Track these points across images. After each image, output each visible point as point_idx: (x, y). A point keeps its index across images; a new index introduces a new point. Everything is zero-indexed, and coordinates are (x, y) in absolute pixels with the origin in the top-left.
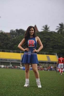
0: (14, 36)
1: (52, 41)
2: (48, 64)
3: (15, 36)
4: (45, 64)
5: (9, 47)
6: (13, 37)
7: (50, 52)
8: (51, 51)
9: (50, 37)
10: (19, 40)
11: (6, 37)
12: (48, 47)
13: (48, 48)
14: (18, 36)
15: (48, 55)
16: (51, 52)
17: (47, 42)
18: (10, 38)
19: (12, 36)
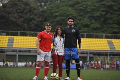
0: (43, 4)
1: (117, 11)
2: (111, 56)
3: (45, 5)
4: (106, 57)
5: (33, 25)
6: (41, 6)
7: (114, 33)
8: (115, 30)
9: (113, 3)
10: (52, 11)
11: (28, 7)
12: (110, 24)
13: (111, 26)
14: (50, 4)
15: (110, 40)
16: (117, 33)
17: (106, 14)
18: (35, 9)
19: (39, 4)
